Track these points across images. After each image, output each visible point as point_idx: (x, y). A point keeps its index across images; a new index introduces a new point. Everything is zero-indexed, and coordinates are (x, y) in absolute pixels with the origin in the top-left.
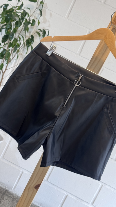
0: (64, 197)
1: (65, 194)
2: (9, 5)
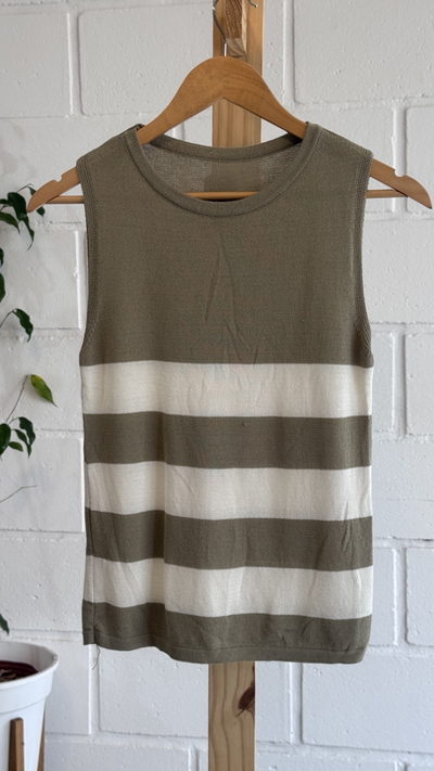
1: (396, 762)
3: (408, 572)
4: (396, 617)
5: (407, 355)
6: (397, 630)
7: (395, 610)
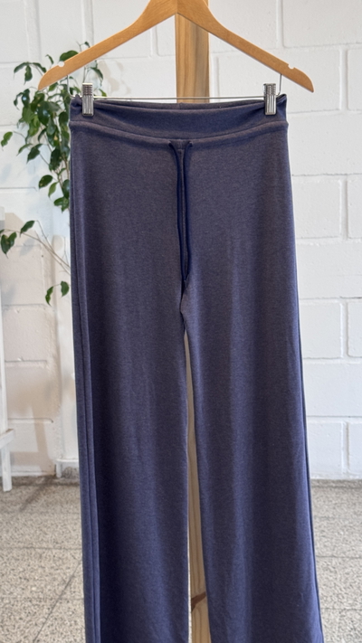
0: (342, 431)
1: (342, 423)
2: (30, 89)
3: (349, 316)
4: (342, 341)
5: (348, 192)
6: (342, 349)
7: (341, 338)
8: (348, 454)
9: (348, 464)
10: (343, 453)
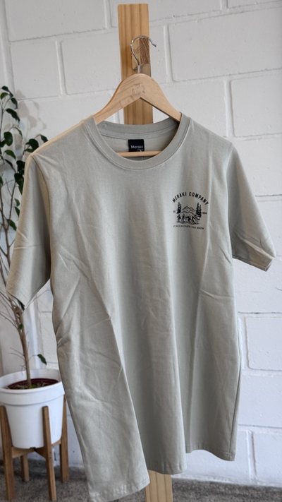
0: (248, 439)
1: (248, 431)
4: (243, 353)
6: (243, 361)
8: (255, 461)
9: (255, 471)
10: (249, 460)
